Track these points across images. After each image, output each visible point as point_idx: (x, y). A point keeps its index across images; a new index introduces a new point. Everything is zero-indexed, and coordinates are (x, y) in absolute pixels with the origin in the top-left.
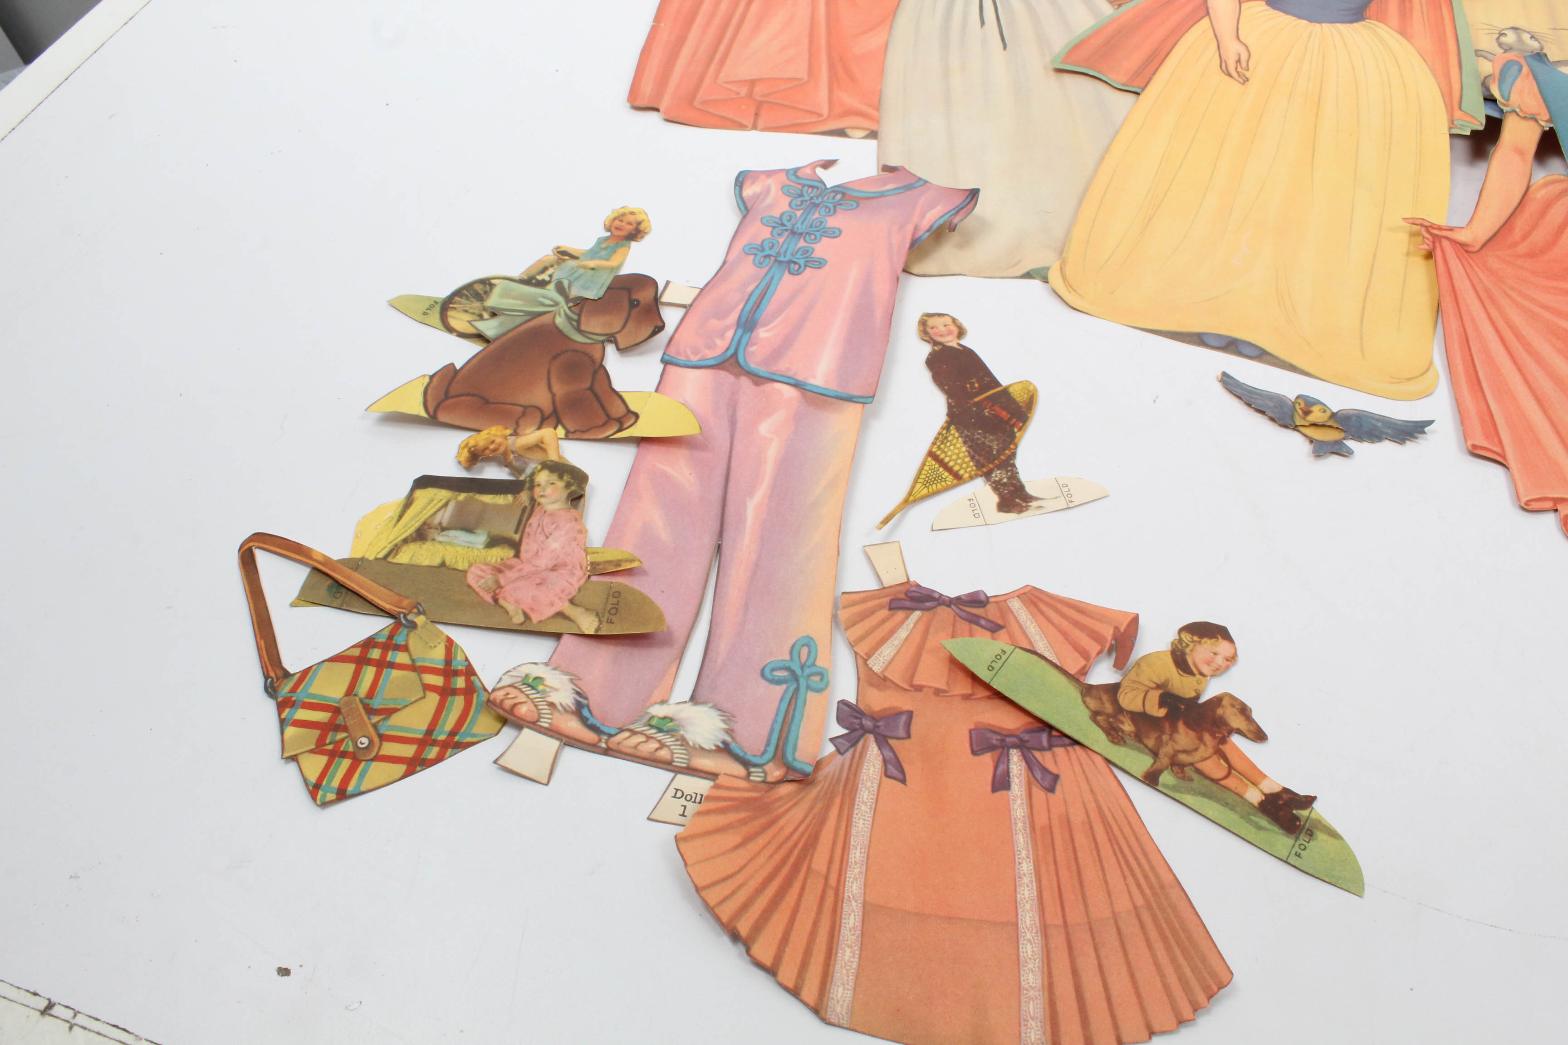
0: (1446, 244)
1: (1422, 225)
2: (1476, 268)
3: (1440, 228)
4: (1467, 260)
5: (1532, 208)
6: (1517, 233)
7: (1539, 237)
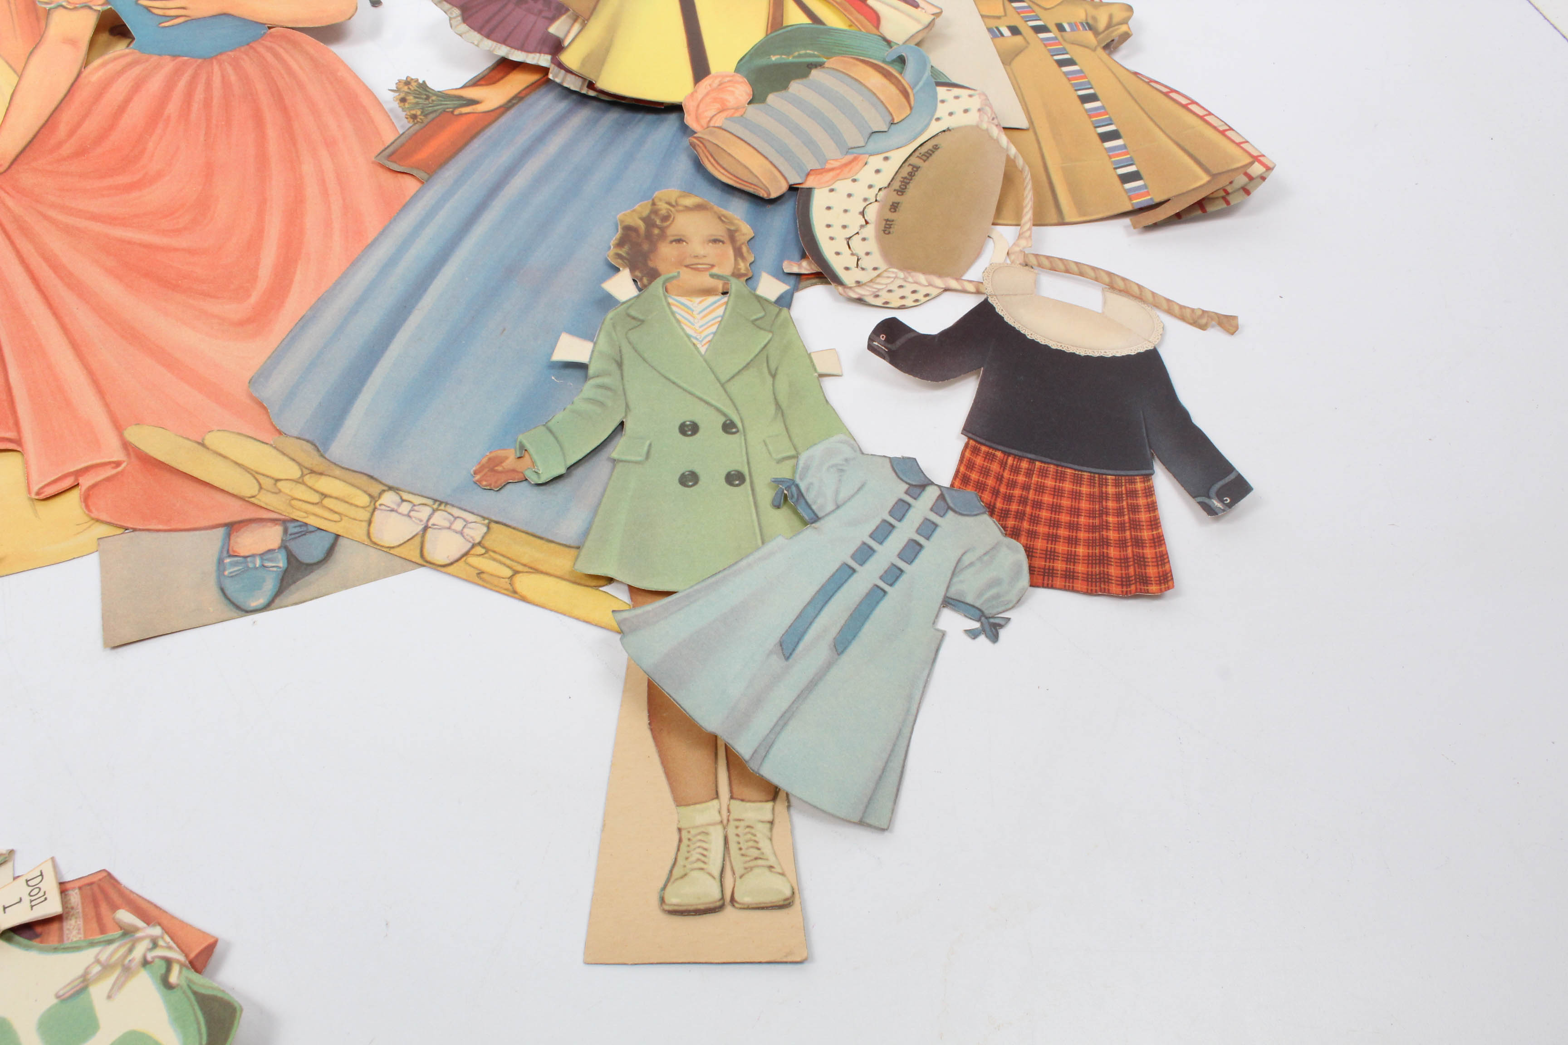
5: (83, 94)
6: (62, 130)
7: (91, 126)
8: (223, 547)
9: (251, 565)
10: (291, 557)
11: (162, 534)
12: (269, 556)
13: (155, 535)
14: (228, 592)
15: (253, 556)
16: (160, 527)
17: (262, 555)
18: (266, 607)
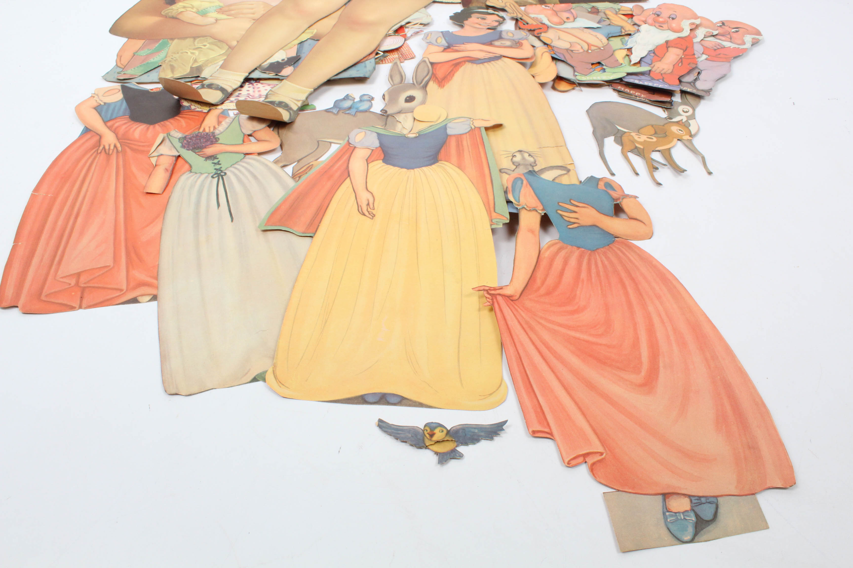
0: (499, 298)
1: (484, 290)
2: (519, 310)
3: (495, 289)
4: (513, 306)
5: (544, 263)
6: (539, 282)
7: (550, 281)
8: (663, 506)
9: (679, 518)
10: (697, 516)
11: (632, 495)
12: (686, 514)
13: (629, 495)
14: (672, 531)
15: (679, 512)
16: (630, 491)
17: (683, 513)
18: (692, 541)
